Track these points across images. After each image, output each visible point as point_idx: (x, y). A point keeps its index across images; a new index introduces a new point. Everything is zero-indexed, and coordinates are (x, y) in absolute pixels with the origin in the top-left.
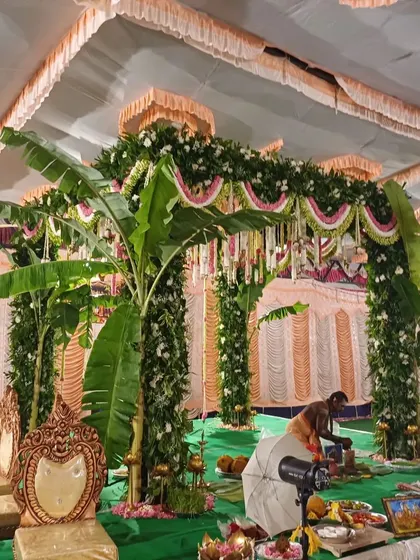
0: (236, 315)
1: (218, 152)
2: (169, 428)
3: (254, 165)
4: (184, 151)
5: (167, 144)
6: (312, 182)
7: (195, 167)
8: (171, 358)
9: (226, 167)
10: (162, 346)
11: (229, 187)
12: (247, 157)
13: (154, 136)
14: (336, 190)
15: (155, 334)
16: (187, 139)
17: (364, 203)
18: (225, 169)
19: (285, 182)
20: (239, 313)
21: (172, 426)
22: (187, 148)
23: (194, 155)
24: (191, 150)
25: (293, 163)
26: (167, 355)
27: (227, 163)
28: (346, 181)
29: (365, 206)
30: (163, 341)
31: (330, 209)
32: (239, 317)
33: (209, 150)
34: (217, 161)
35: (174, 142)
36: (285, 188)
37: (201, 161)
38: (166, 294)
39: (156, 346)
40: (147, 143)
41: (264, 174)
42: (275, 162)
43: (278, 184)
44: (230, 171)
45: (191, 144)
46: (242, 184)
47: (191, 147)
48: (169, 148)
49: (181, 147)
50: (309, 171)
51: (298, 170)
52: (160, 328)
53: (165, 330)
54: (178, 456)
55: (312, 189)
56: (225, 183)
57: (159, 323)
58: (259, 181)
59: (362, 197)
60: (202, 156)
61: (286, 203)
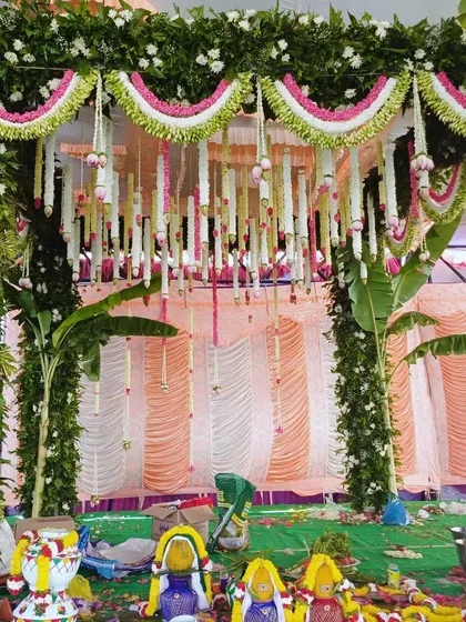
0: (358, 339)
6: (284, 44)
7: (10, 57)
12: (120, 22)
14: (349, 51)
18: (74, 51)
19: (215, 53)
20: (362, 336)
27: (80, 42)
31: (351, 92)
32: (363, 341)
36: (217, 67)
37: (18, 44)
41: (160, 46)
43: (201, 59)
44: (87, 52)
46: (123, 76)
51: (243, 25)
58: (158, 62)
60: (17, 34)
61: (230, 95)
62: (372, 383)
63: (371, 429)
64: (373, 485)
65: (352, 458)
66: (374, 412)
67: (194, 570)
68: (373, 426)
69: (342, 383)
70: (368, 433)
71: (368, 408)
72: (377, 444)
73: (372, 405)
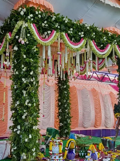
0: (65, 93)
1: (53, 19)
2: (30, 137)
3: (69, 25)
4: (38, 17)
5: (31, 14)
6: (94, 34)
7: (43, 25)
8: (31, 106)
9: (57, 25)
10: (28, 101)
11: (58, 34)
12: (66, 22)
13: (25, 10)
14: (105, 38)
15: (24, 95)
16: (40, 12)
17: (116, 43)
18: (56, 26)
19: (83, 33)
21: (32, 136)
22: (40, 16)
23: (43, 20)
24: (41, 17)
25: (86, 25)
26: (30, 105)
27: (57, 24)
28: (109, 34)
29: (117, 45)
30: (28, 99)
31: (102, 45)
32: (66, 94)
33: (49, 17)
34: (53, 22)
35: (34, 13)
36: (82, 36)
37: (46, 22)
38: (30, 78)
39: (25, 101)
40: (22, 13)
41: (73, 29)
42: (78, 24)
43: (80, 34)
44: (59, 27)
45: (41, 14)
46: (64, 34)
47: (41, 16)
48: (31, 15)
49: (37, 15)
50: (93, 29)
51: (88, 28)
52: (26, 93)
53: (29, 94)
54: (34, 149)
55: (94, 37)
56: (56, 33)
57: (26, 90)
58: (71, 32)
59: (115, 41)
60: (46, 20)
61: (83, 42)
62: (68, 105)
63: (67, 116)
64: (66, 130)
65: (61, 124)
66: (67, 112)
67: (74, 148)
68: (67, 115)
69: (60, 104)
70: (66, 117)
71: (66, 111)
72: (68, 120)
73: (67, 110)
